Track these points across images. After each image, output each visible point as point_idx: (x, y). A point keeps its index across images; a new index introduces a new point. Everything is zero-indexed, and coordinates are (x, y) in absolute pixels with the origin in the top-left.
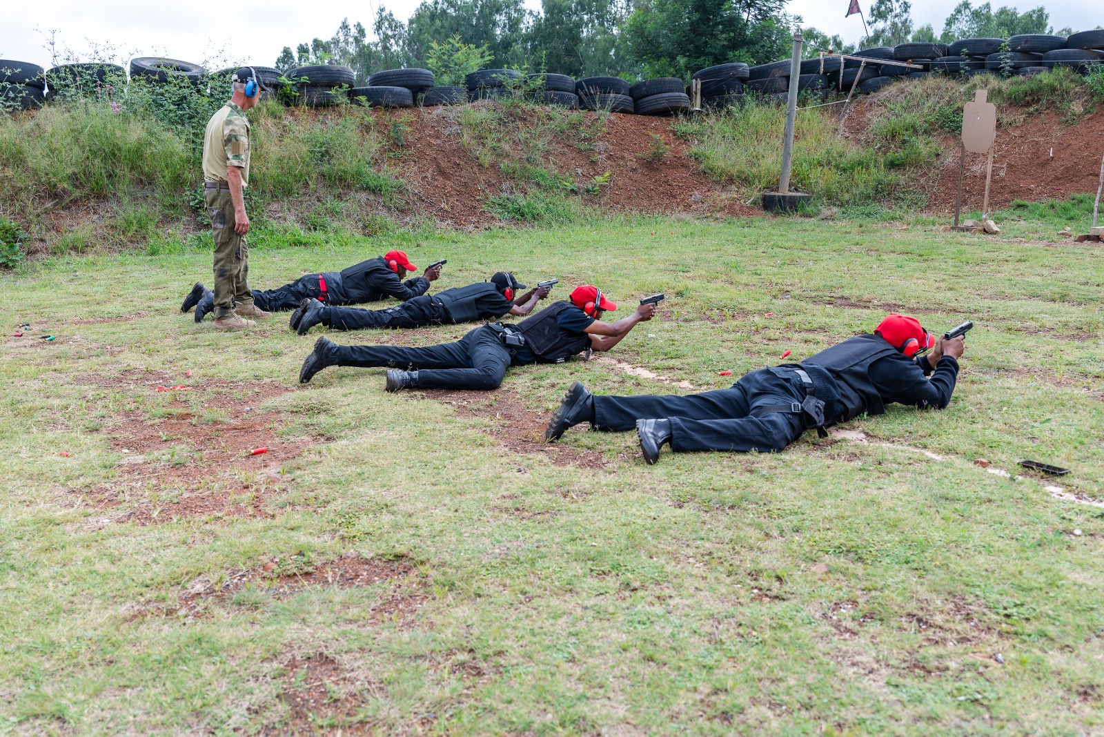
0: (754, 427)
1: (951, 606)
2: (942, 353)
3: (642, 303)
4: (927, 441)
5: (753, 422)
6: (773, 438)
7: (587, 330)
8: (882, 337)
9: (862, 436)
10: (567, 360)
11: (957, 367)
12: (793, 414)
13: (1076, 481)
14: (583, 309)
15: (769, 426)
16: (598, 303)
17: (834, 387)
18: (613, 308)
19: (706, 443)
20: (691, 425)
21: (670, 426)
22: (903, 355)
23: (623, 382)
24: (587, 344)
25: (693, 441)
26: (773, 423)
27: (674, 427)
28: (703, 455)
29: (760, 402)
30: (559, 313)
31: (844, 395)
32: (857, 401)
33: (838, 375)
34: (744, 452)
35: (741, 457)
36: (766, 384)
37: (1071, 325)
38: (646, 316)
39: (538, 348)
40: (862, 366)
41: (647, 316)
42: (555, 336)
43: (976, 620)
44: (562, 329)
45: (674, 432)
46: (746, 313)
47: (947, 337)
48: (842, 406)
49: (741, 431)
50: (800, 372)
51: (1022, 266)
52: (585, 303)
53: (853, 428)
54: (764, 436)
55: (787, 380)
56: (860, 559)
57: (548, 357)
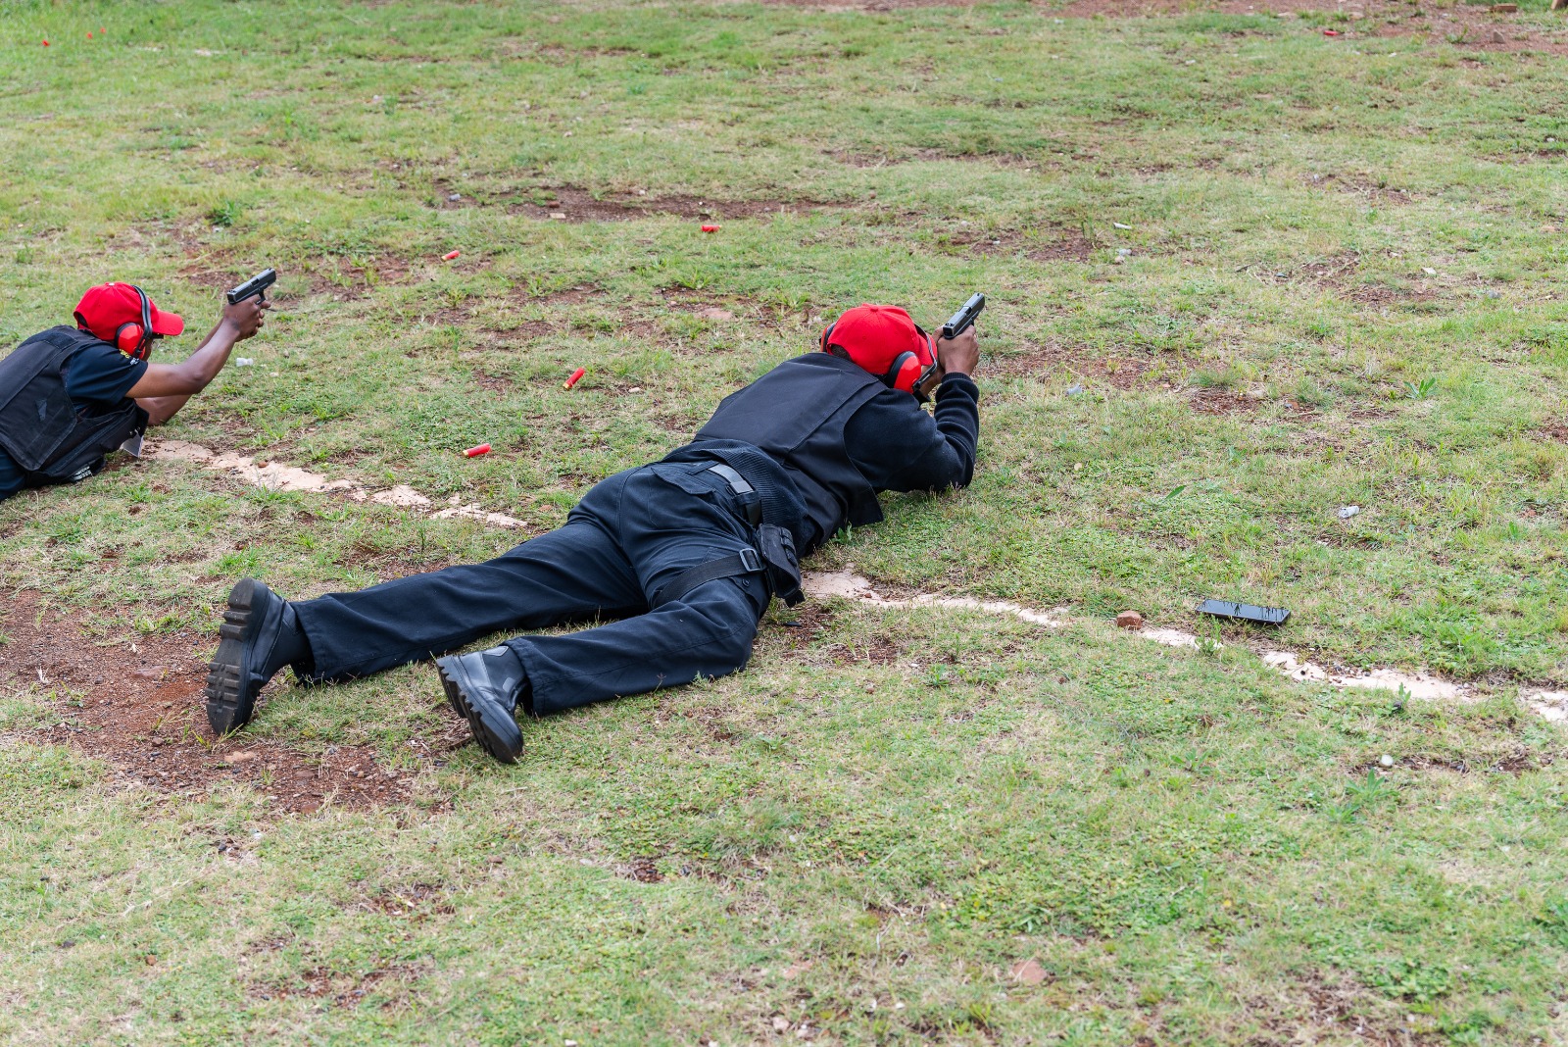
0: (690, 627)
1: (1306, 1001)
2: (942, 368)
3: (233, 300)
4: (1001, 578)
5: (686, 616)
6: (733, 644)
7: (133, 391)
8: (847, 357)
9: (862, 583)
10: (97, 468)
11: (974, 393)
12: (748, 575)
13: (1309, 634)
14: (116, 342)
15: (719, 618)
16: (149, 324)
17: (791, 488)
18: (176, 328)
19: (604, 684)
20: (562, 651)
21: (517, 661)
22: (897, 391)
23: (266, 515)
24: (141, 421)
25: (576, 685)
26: (723, 609)
27: (528, 663)
28: (604, 712)
29: (667, 557)
30: (65, 364)
31: (811, 503)
32: (832, 508)
33: (788, 458)
34: (683, 685)
35: (680, 701)
36: (664, 512)
37: (1038, 216)
38: (247, 328)
39: (29, 455)
40: (830, 431)
41: (249, 329)
42: (65, 420)
43: (1362, 1021)
44: (77, 399)
45: (532, 675)
46: (396, 260)
47: (948, 333)
48: (810, 525)
49: (669, 643)
50: (721, 469)
51: (859, 65)
52: (117, 329)
53: (836, 567)
54: (716, 643)
55: (709, 497)
56: (1093, 931)
57: (53, 472)
